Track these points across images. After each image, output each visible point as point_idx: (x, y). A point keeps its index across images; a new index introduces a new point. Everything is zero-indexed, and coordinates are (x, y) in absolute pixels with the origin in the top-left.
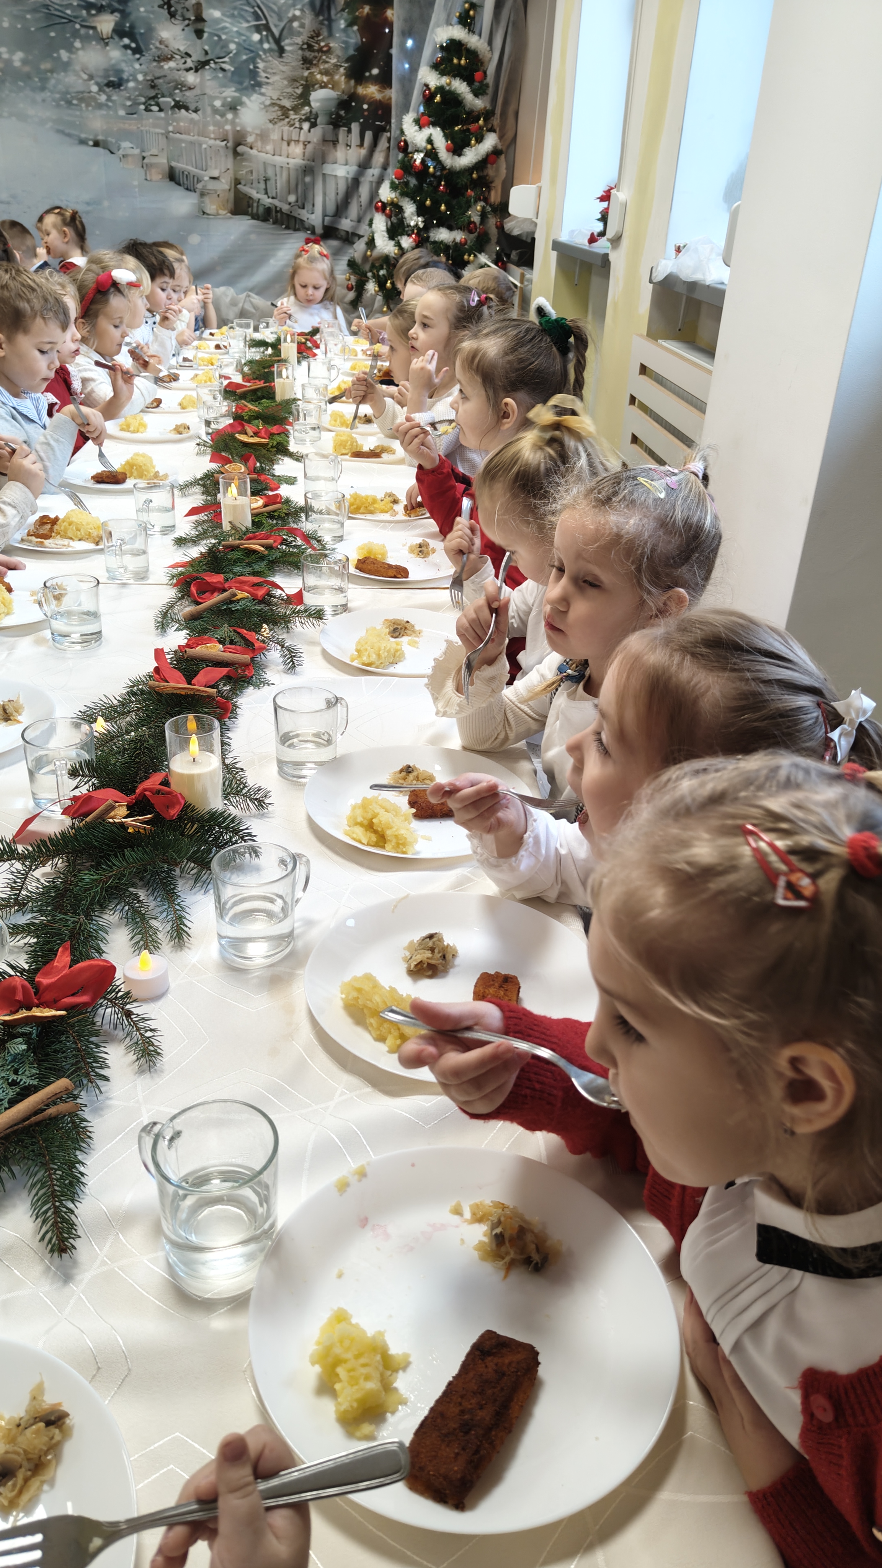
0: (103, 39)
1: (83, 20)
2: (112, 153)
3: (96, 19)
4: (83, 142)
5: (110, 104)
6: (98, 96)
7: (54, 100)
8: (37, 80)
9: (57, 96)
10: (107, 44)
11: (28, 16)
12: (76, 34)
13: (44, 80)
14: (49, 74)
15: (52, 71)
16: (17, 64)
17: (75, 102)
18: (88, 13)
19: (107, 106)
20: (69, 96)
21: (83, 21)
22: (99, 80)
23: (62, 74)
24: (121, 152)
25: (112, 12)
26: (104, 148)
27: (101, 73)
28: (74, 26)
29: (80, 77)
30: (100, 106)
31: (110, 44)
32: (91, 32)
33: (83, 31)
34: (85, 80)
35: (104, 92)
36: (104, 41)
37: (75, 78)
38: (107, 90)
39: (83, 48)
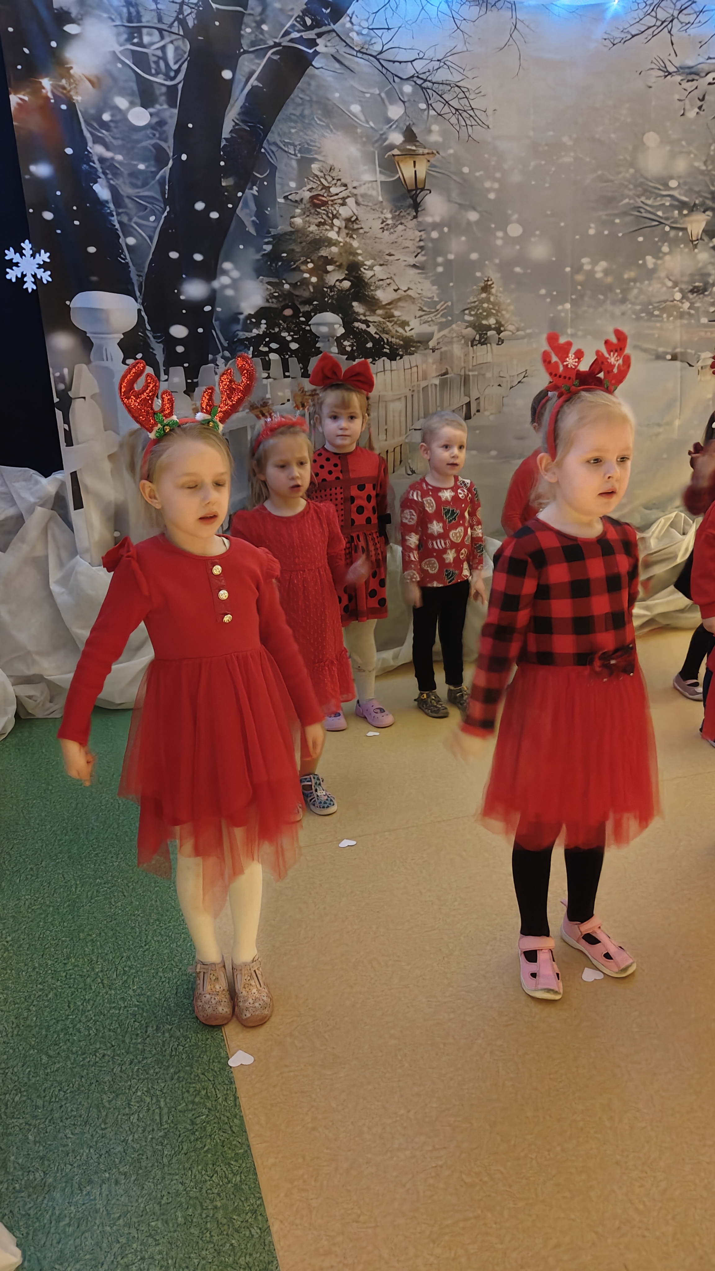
0: (692, 241)
1: (675, 222)
2: (690, 365)
3: (687, 219)
4: (660, 357)
5: (692, 312)
6: (680, 304)
7: (634, 312)
8: (618, 291)
9: (638, 307)
10: (695, 246)
11: (617, 221)
12: (665, 237)
13: (626, 291)
14: (632, 284)
15: (635, 280)
16: (599, 275)
17: (656, 313)
18: (680, 213)
19: (689, 314)
20: (650, 307)
21: (672, 223)
22: (684, 286)
23: (646, 282)
24: (700, 364)
25: (704, 212)
26: (682, 361)
27: (686, 279)
28: (664, 228)
29: (664, 284)
30: (681, 315)
31: (699, 246)
32: (681, 234)
33: (673, 234)
34: (670, 287)
35: (688, 299)
36: (693, 243)
37: (659, 286)
38: (690, 296)
39: (670, 253)
